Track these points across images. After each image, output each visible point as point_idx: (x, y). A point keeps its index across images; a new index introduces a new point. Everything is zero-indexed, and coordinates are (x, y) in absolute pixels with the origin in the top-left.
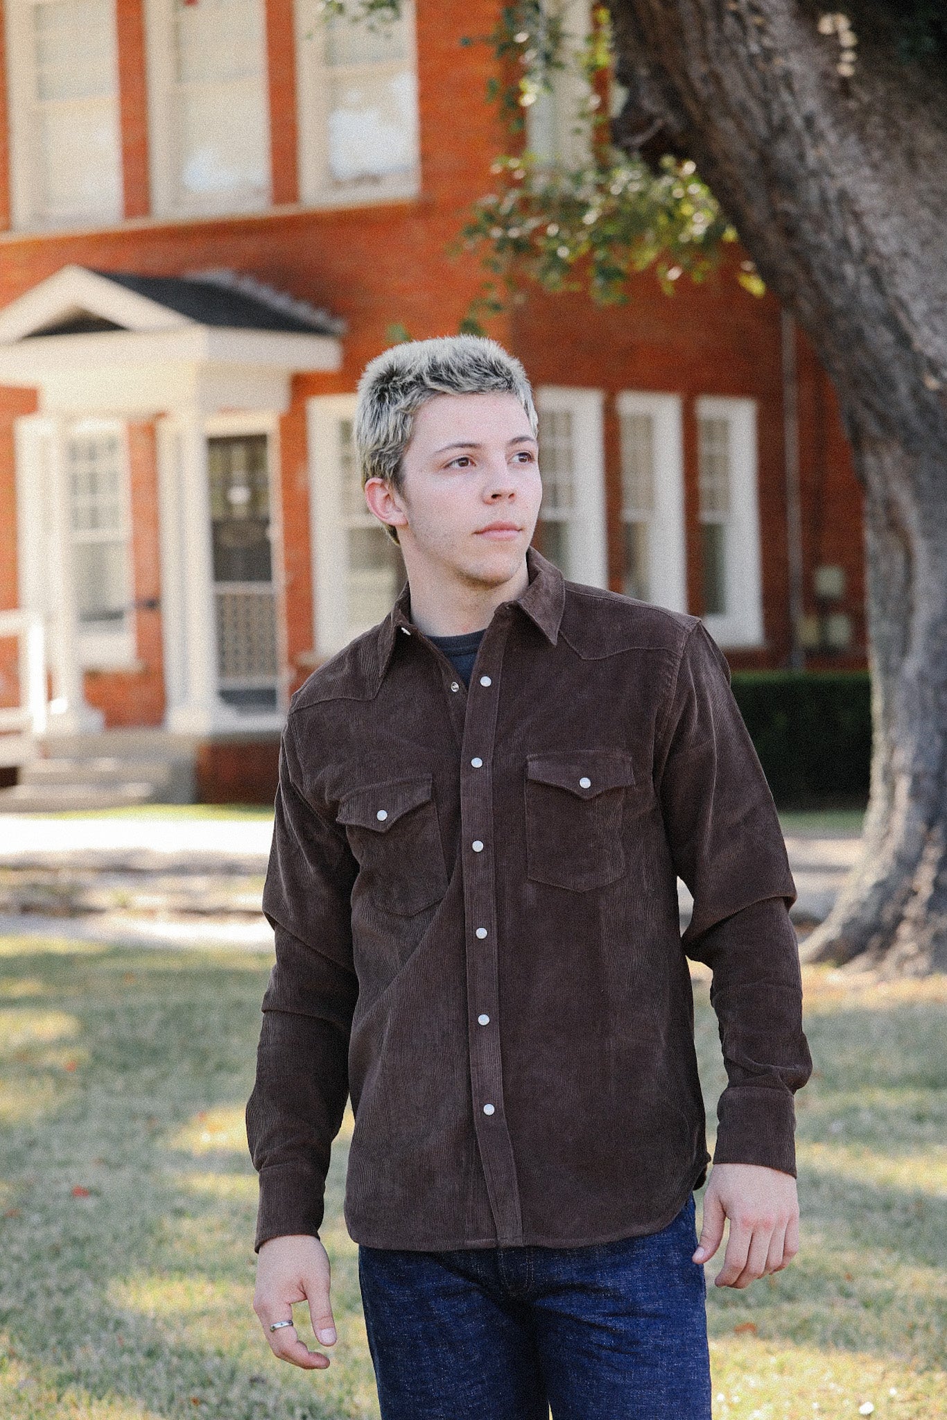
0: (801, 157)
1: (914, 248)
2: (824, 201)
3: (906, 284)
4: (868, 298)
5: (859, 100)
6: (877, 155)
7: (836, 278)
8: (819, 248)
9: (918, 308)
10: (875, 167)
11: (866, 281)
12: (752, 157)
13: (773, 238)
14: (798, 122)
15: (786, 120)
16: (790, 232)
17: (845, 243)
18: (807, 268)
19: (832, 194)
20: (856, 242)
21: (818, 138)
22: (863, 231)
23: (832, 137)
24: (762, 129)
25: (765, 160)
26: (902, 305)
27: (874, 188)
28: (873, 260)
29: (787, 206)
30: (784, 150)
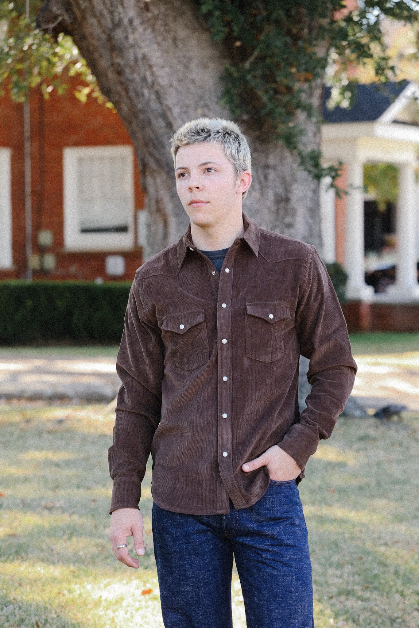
0: (127, 38)
1: (175, 83)
2: (136, 59)
3: (171, 100)
4: (154, 105)
5: (153, 13)
6: (160, 39)
7: (139, 95)
8: (132, 81)
9: (176, 111)
10: (159, 44)
11: (153, 97)
12: (104, 37)
13: (111, 75)
14: (126, 21)
15: (120, 20)
16: (120, 73)
17: (144, 79)
18: (127, 90)
19: (140, 56)
20: (149, 79)
21: (134, 30)
22: (153, 74)
23: (140, 29)
24: (110, 25)
25: (110, 38)
26: (169, 109)
27: (158, 54)
28: (157, 87)
29: (118, 60)
30: (119, 34)
